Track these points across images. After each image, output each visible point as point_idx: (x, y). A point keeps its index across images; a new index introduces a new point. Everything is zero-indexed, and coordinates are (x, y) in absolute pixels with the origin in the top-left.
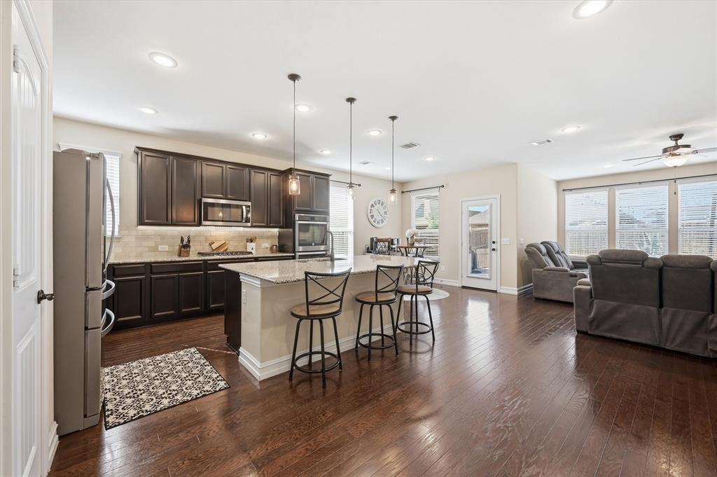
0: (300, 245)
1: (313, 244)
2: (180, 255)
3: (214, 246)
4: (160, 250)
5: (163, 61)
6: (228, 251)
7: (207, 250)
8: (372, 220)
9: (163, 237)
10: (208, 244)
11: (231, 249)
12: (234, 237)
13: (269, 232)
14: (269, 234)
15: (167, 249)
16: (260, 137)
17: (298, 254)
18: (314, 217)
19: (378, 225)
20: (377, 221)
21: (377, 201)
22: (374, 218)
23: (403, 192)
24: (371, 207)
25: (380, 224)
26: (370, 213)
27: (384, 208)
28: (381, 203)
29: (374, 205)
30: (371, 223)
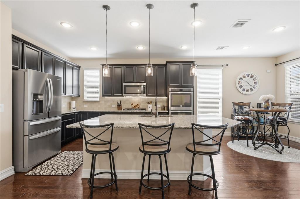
0: (172, 106)
1: (181, 106)
2: (118, 110)
3: (133, 106)
4: (112, 107)
5: (66, 26)
6: (140, 108)
7: (131, 107)
8: (241, 90)
9: (113, 101)
10: (131, 105)
11: (141, 107)
12: (143, 102)
13: (161, 99)
14: (161, 100)
15: (115, 107)
16: (141, 48)
17: (170, 111)
18: (182, 89)
19: (247, 93)
20: (246, 90)
21: (246, 75)
22: (243, 88)
23: (276, 65)
24: (240, 79)
25: (249, 92)
26: (239, 84)
27: (253, 79)
28: (250, 76)
29: (243, 78)
30: (239, 92)
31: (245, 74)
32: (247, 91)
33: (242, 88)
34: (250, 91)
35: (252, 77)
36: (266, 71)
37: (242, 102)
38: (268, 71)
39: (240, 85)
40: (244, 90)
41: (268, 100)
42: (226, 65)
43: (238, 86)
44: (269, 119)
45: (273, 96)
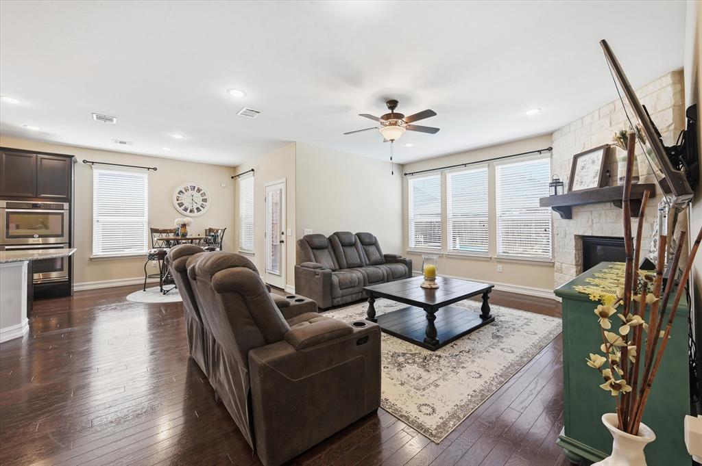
0: (9, 237)
1: (36, 236)
8: (181, 209)
17: (5, 247)
18: (39, 205)
19: (191, 214)
20: (189, 209)
21: (189, 188)
23: (232, 178)
24: (179, 193)
25: (194, 213)
26: (178, 200)
27: (201, 195)
28: (196, 189)
29: (184, 191)
30: (179, 212)
31: (189, 185)
32: (191, 211)
33: (183, 207)
34: (195, 211)
35: (199, 191)
38: (224, 185)
39: (179, 202)
40: (186, 210)
41: (184, 225)
42: (153, 169)
43: (176, 203)
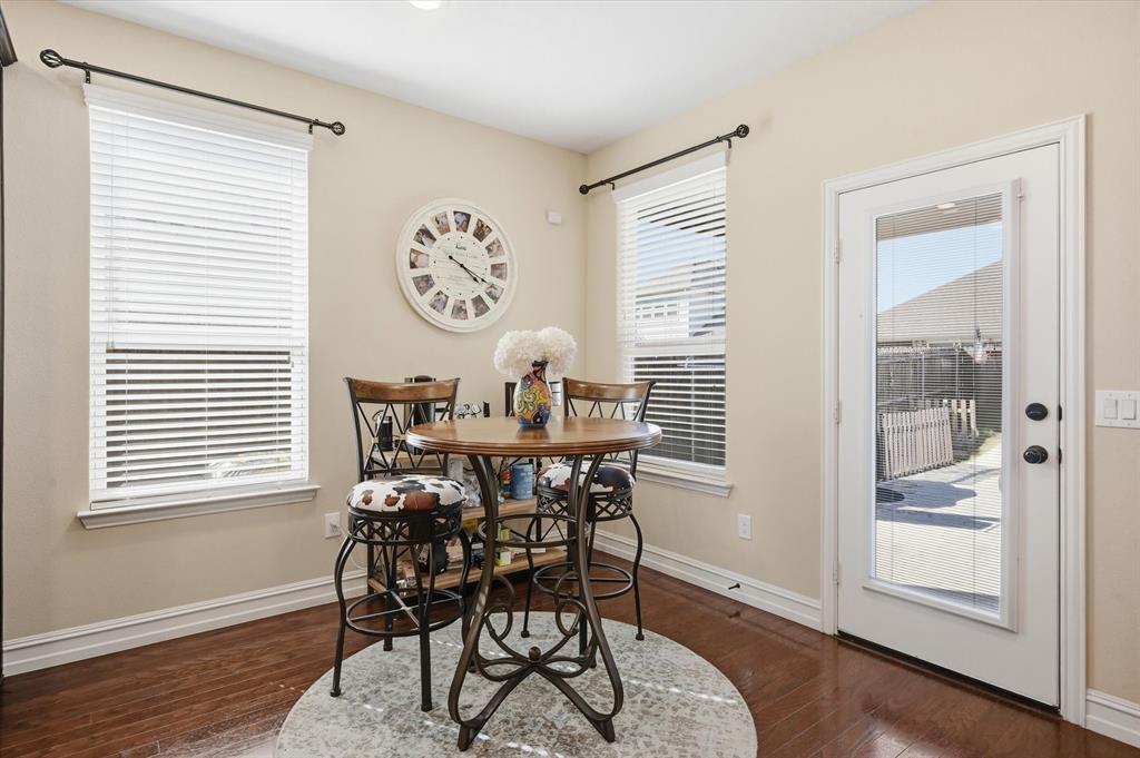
8: (423, 302)
19: (458, 325)
20: (451, 304)
21: (451, 218)
22: (434, 290)
23: (584, 190)
24: (418, 237)
25: (466, 318)
26: (413, 266)
27: (489, 249)
28: (472, 226)
29: (435, 232)
30: (415, 312)
31: (448, 207)
32: (458, 311)
33: (430, 294)
34: (471, 310)
35: (480, 233)
36: (547, 217)
37: (427, 379)
38: (555, 217)
39: (418, 272)
40: (439, 303)
41: (540, 366)
42: (330, 127)
43: (407, 276)
44: (553, 485)
45: (571, 337)
